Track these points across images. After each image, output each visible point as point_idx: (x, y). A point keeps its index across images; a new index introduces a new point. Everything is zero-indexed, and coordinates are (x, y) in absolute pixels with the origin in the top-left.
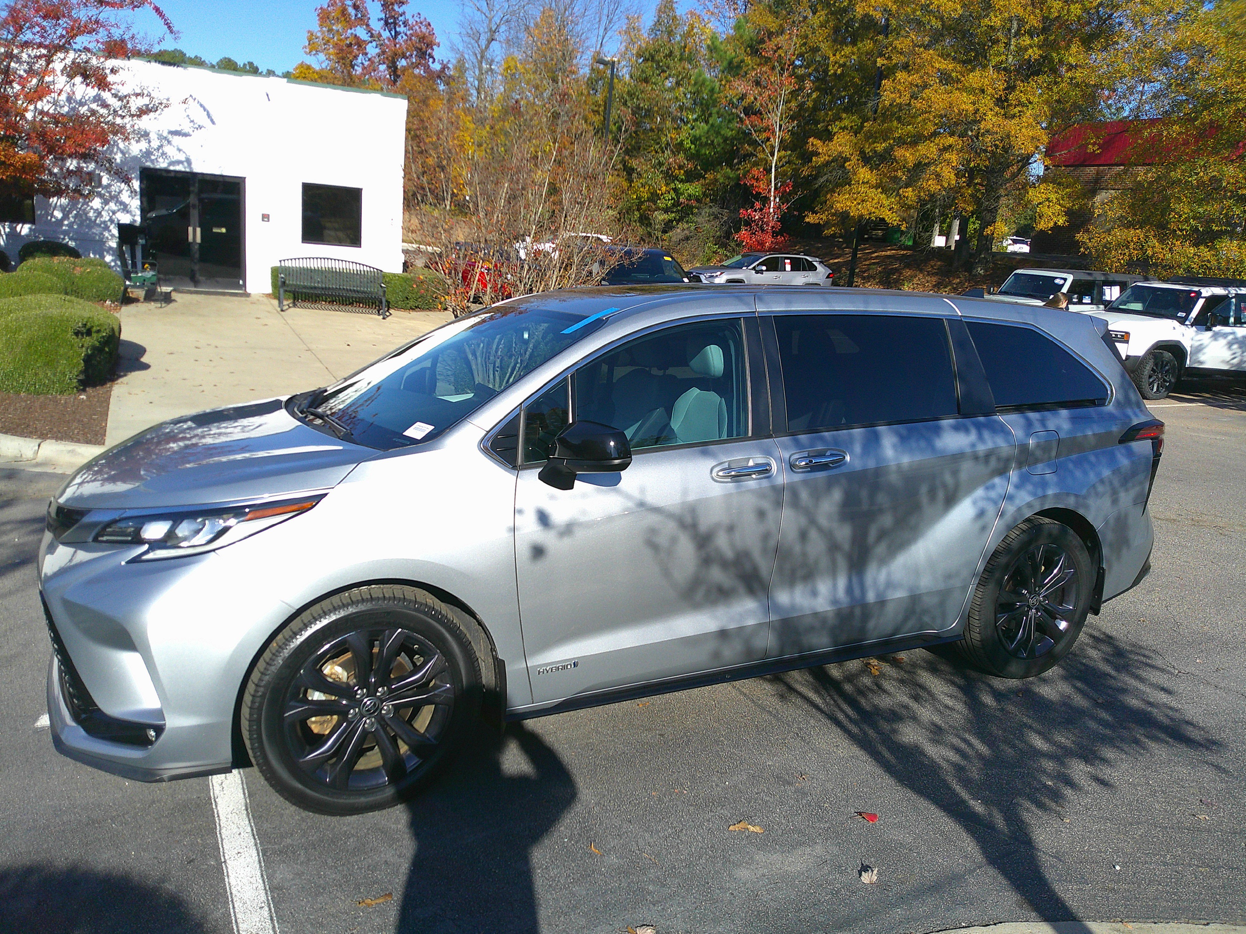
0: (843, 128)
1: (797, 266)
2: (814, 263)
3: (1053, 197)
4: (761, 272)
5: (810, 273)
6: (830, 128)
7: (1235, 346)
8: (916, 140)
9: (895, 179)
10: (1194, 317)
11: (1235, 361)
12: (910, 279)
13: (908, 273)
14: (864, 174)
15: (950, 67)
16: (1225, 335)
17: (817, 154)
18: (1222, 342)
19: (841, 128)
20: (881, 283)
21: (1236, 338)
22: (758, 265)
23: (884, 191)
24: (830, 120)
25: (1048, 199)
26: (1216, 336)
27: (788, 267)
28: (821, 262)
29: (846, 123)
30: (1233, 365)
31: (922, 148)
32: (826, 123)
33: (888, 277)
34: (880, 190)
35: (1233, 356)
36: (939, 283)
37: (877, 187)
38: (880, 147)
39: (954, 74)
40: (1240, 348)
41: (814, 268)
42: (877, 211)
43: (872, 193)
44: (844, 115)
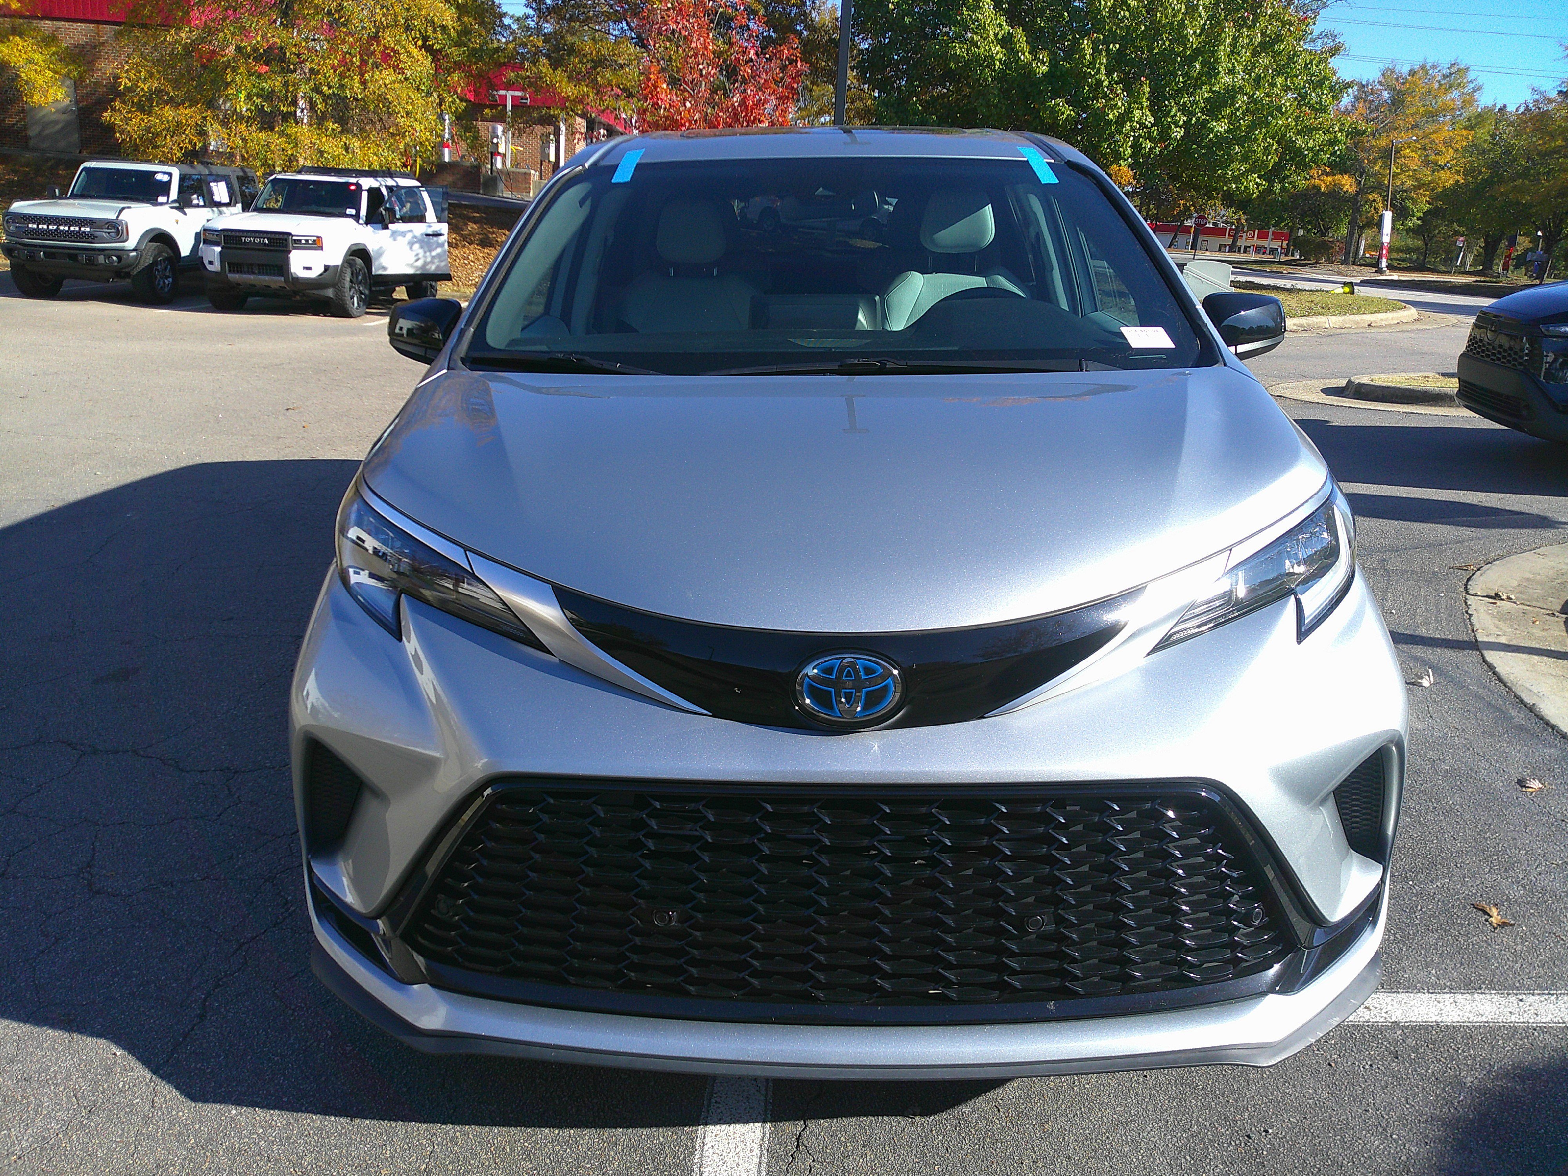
7: (416, 246)
10: (365, 214)
11: (420, 263)
16: (403, 234)
18: (403, 241)
21: (415, 237)
25: (30, 61)
26: (394, 234)
30: (417, 268)
35: (416, 258)
40: (421, 247)
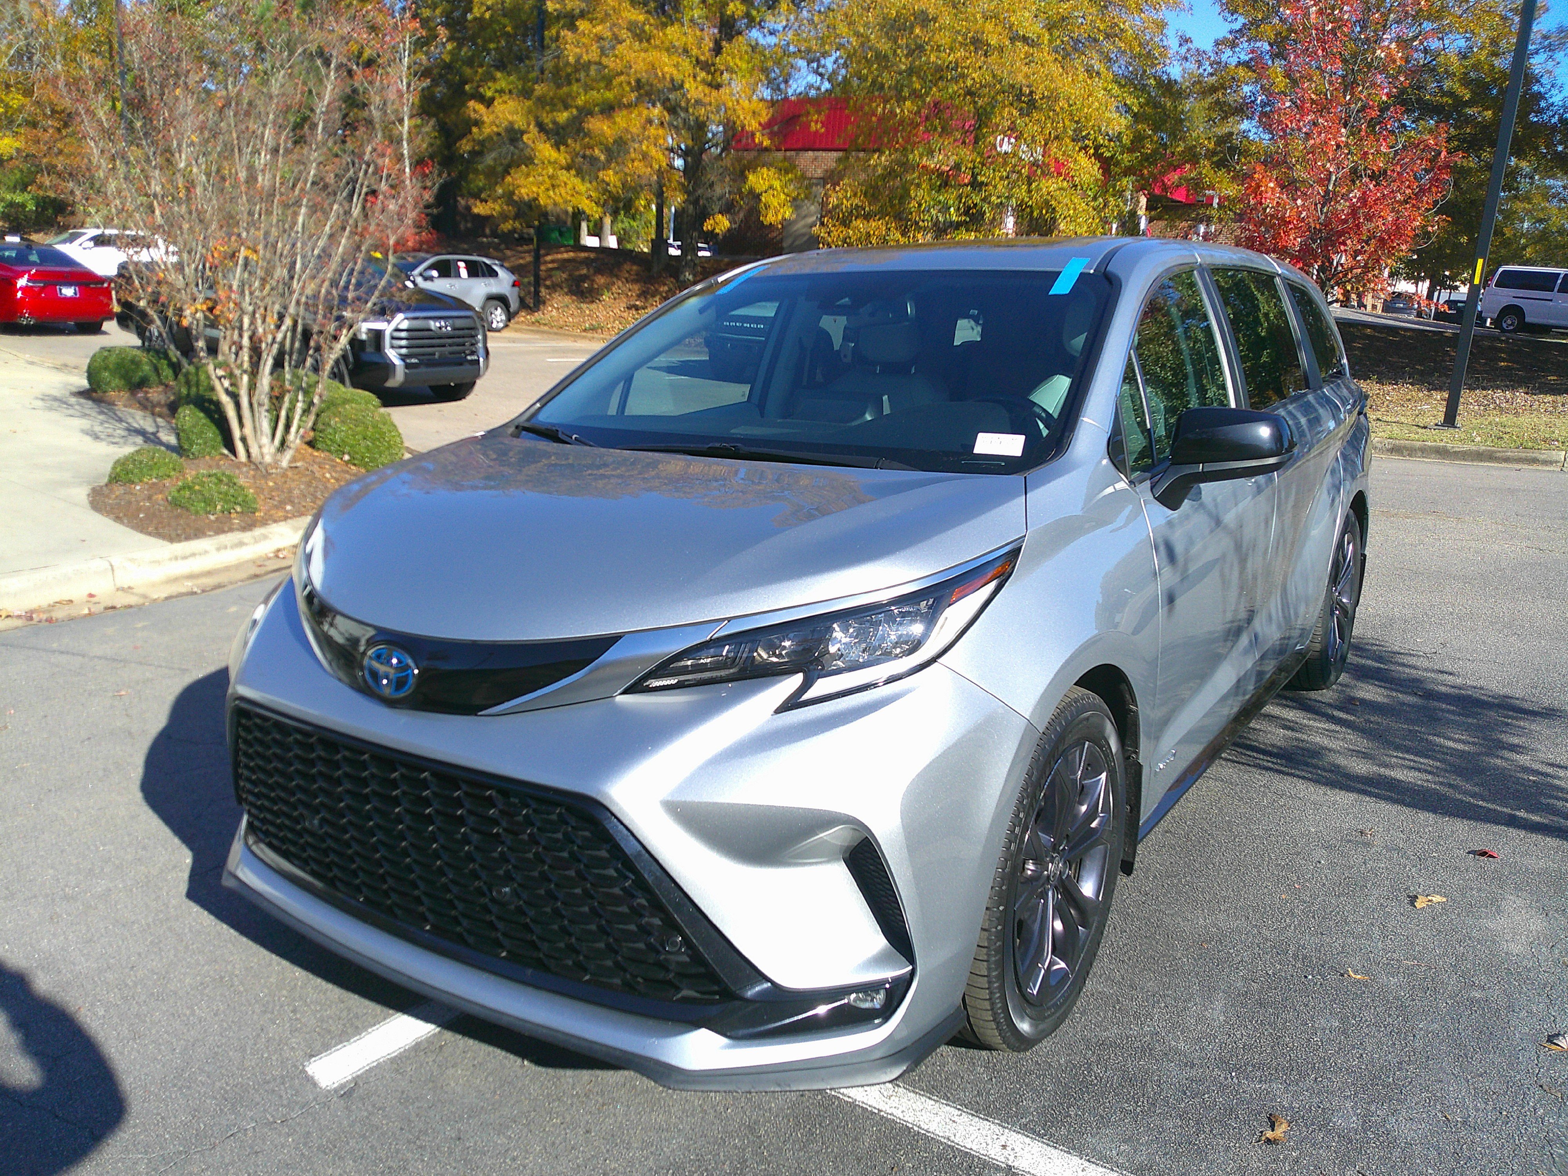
0: (501, 92)
1: (475, 270)
2: (495, 268)
3: (777, 184)
4: (431, 278)
5: (492, 280)
6: (481, 90)
8: (608, 109)
9: (593, 160)
12: (608, 287)
13: (601, 280)
14: (546, 150)
15: (641, 18)
17: (478, 123)
19: (496, 91)
20: (571, 292)
22: (425, 270)
23: (580, 173)
24: (481, 80)
25: (771, 187)
27: (464, 273)
28: (502, 266)
29: (503, 84)
31: (621, 118)
32: (475, 84)
33: (578, 286)
34: (573, 172)
36: (644, 292)
37: (568, 168)
38: (563, 117)
39: (647, 27)
41: (494, 274)
42: (573, 199)
43: (563, 175)
44: (499, 75)
